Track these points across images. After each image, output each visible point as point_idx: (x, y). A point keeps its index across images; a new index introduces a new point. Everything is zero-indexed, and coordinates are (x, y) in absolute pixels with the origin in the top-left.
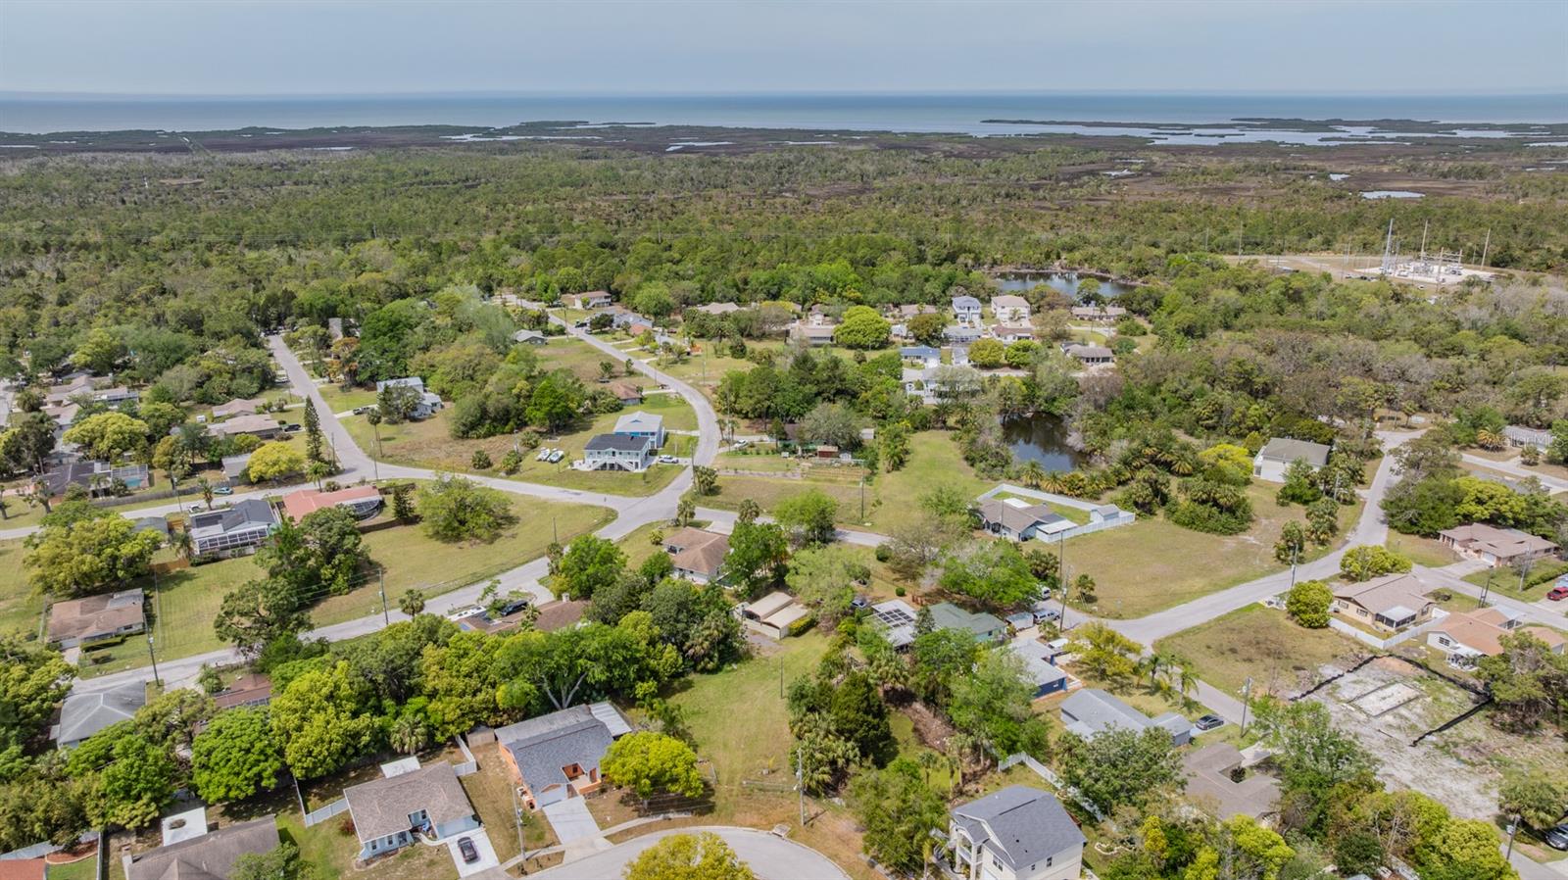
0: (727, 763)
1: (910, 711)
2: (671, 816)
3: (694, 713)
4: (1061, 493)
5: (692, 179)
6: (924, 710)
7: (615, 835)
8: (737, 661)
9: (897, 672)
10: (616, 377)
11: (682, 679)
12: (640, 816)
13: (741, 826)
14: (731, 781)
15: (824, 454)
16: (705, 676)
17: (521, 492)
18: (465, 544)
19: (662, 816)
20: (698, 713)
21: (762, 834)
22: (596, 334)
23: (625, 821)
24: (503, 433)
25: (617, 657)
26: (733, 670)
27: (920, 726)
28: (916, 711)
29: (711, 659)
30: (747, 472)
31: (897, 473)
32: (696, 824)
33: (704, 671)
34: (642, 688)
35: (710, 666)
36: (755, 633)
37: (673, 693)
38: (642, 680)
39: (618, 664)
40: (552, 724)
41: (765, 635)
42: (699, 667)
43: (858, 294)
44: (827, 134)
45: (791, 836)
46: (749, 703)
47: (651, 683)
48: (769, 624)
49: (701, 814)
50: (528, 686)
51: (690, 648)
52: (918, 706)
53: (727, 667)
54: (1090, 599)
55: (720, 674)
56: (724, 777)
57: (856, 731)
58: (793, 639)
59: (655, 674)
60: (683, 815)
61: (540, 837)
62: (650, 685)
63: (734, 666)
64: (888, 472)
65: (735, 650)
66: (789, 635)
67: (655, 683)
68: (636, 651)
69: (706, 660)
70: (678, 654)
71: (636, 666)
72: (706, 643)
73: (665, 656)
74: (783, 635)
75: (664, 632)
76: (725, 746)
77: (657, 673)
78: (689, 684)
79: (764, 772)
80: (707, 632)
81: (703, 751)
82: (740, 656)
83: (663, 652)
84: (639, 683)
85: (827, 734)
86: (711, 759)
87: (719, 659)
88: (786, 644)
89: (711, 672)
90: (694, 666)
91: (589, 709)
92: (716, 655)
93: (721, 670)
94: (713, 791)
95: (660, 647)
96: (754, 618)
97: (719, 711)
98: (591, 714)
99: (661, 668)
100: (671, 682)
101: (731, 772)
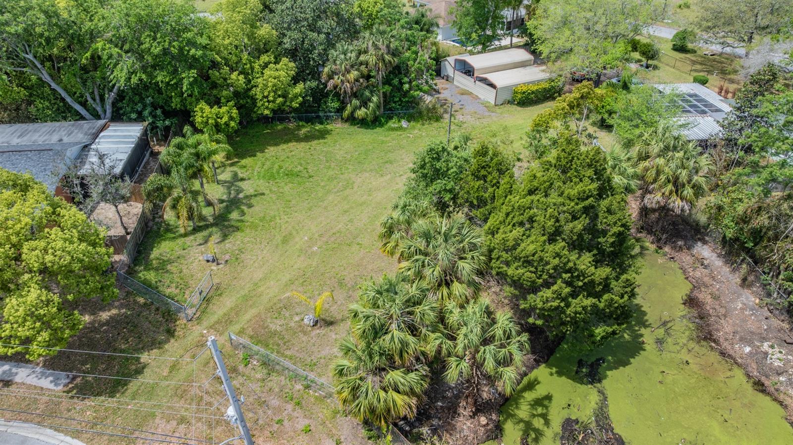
0: (258, 275)
1: (685, 258)
3: (289, 174)
6: (719, 263)
8: (410, 118)
9: (684, 175)
11: (318, 127)
16: (355, 129)
20: (297, 175)
26: (400, 129)
27: (704, 296)
28: (701, 262)
29: (365, 103)
33: (352, 120)
35: (361, 113)
36: (464, 93)
37: (290, 141)
38: (216, 102)
41: (477, 98)
42: (346, 113)
46: (389, 176)
47: (224, 109)
48: (484, 81)
51: (330, 77)
52: (706, 251)
53: (392, 124)
55: (377, 130)
57: (534, 289)
58: (515, 108)
63: (404, 124)
65: (414, 102)
66: (509, 102)
67: (235, 111)
68: (192, 43)
69: (356, 102)
70: (296, 80)
71: (193, 73)
72: (353, 74)
73: (267, 72)
74: (500, 102)
75: (288, 44)
76: (285, 241)
77: (254, 100)
78: (322, 135)
79: (308, 320)
80: (362, 58)
81: (235, 241)
82: (420, 113)
83: (266, 65)
84: (203, 105)
85: (446, 281)
86: (236, 259)
87: (378, 107)
88: (498, 111)
89: (363, 123)
90: (340, 110)
91: (103, 128)
92: (375, 99)
93: (381, 125)
94: (170, 333)
95: (264, 58)
96: (468, 71)
97: (331, 179)
98: (96, 136)
99: (257, 92)
100: (299, 128)
101: (246, 298)
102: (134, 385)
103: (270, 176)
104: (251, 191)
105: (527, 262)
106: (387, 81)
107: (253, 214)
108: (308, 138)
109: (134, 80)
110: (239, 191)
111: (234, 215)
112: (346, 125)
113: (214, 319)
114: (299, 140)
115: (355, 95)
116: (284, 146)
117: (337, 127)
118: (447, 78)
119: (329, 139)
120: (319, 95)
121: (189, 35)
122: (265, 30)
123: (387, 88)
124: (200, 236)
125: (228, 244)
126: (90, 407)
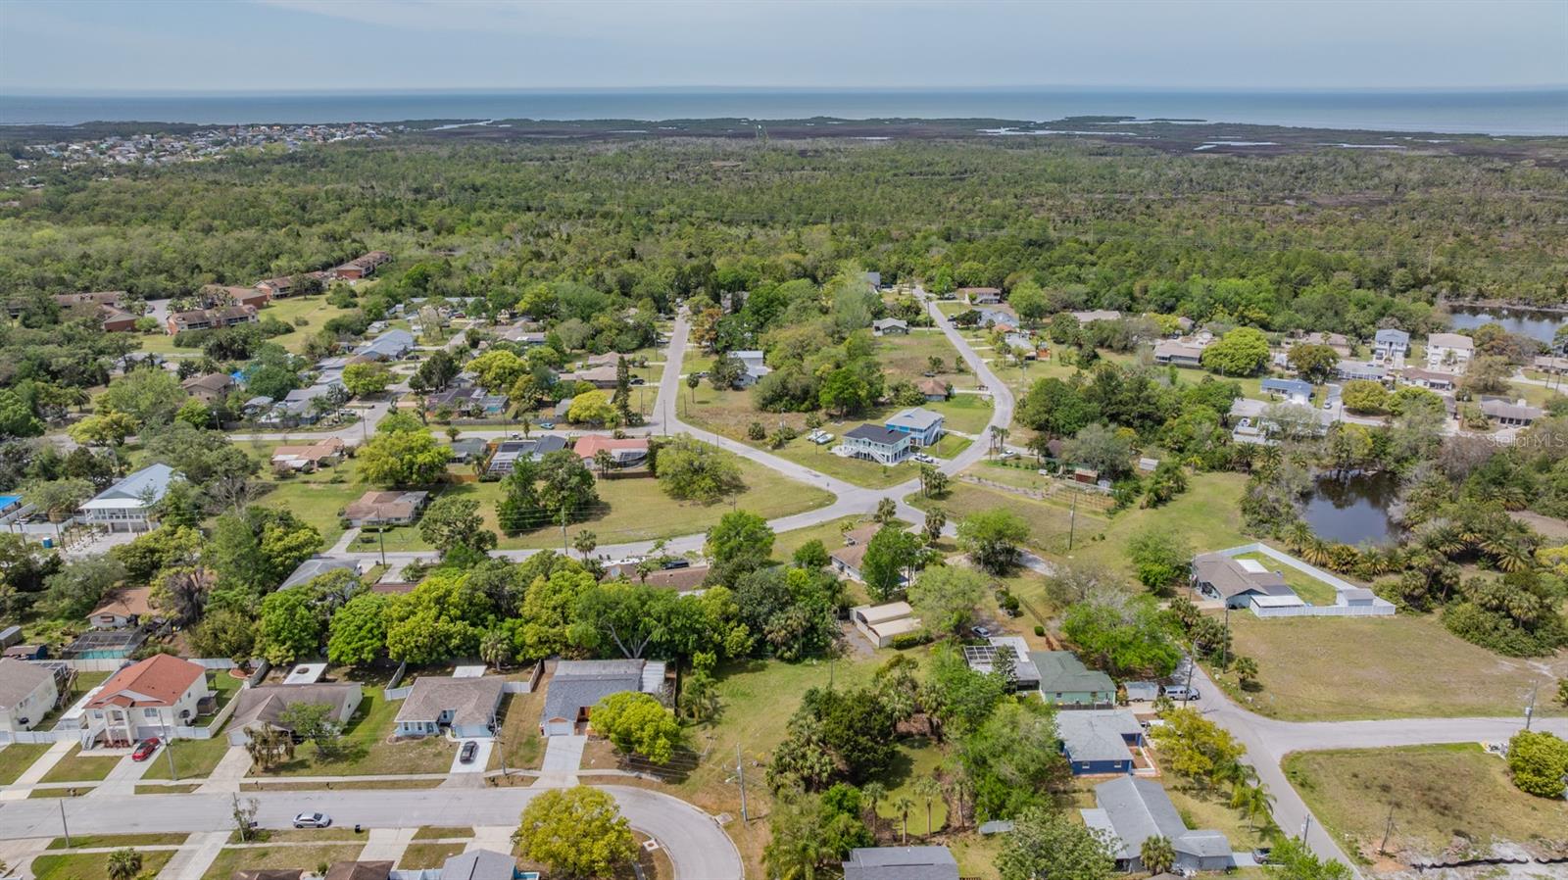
0: (731, 745)
2: (644, 776)
3: (744, 694)
4: (1324, 565)
5: (1191, 180)
7: (586, 777)
8: (819, 658)
10: (944, 373)
11: (760, 661)
12: (618, 768)
13: (694, 804)
14: (719, 763)
15: (1081, 478)
16: (783, 664)
17: (770, 466)
18: (687, 503)
19: (636, 774)
20: (748, 695)
21: (706, 816)
22: (962, 329)
23: (603, 768)
24: (799, 411)
25: (677, 623)
26: (812, 665)
29: (790, 649)
30: (990, 482)
31: (1154, 510)
32: (659, 789)
33: (781, 658)
34: (698, 657)
35: (787, 655)
36: (863, 636)
37: (741, 672)
38: (704, 650)
39: (677, 631)
40: (604, 668)
41: (870, 640)
42: (778, 655)
43: (1264, 315)
44: (1398, 137)
45: (727, 827)
47: (710, 655)
48: (872, 630)
49: (669, 782)
50: (592, 630)
51: (769, 634)
53: (807, 662)
54: (1255, 688)
55: (798, 666)
56: (717, 756)
58: (893, 650)
59: (719, 649)
60: (654, 779)
61: (530, 761)
62: (710, 657)
63: (815, 662)
64: (1142, 508)
66: (890, 646)
67: (715, 656)
68: (697, 621)
69: (784, 648)
70: (750, 635)
71: (696, 636)
72: (784, 632)
73: (733, 634)
74: (884, 644)
75: (745, 613)
76: (743, 730)
77: (724, 648)
78: (762, 668)
79: (755, 764)
80: (789, 622)
81: (719, 729)
82: (826, 654)
83: (732, 629)
84: (698, 653)
85: (809, 741)
86: (720, 738)
87: (798, 651)
88: (881, 652)
89: (790, 661)
90: (775, 652)
91: (644, 665)
92: (796, 646)
93: (800, 662)
94: (697, 765)
95: (732, 624)
96: (865, 621)
97: (766, 698)
98: (642, 669)
99: (727, 644)
100: (748, 662)
101: (727, 754)
102: (687, 782)
103: (733, 695)
104: (723, 703)
105: (837, 738)
106: (804, 635)
107: (727, 715)
108: (753, 670)
109: (664, 639)
110: (717, 703)
111: (716, 716)
112: (778, 661)
113: (716, 759)
114: (748, 672)
115: (784, 644)
116: (739, 676)
117: (772, 662)
118: (853, 623)
119: (767, 672)
120: (761, 643)
121: (696, 617)
122: (733, 608)
123: (804, 639)
124: (701, 726)
125: (715, 730)
126: (673, 787)
